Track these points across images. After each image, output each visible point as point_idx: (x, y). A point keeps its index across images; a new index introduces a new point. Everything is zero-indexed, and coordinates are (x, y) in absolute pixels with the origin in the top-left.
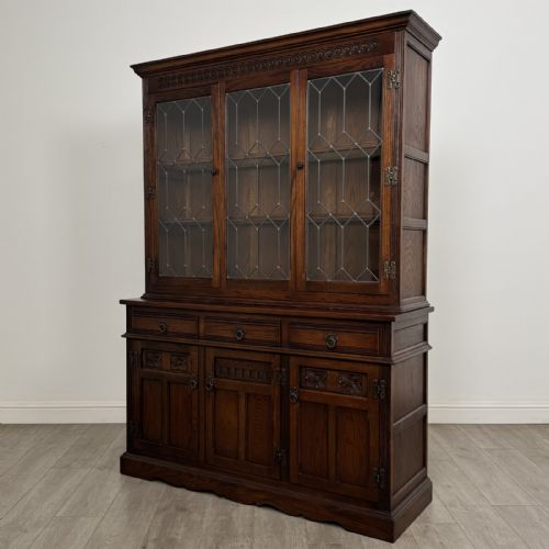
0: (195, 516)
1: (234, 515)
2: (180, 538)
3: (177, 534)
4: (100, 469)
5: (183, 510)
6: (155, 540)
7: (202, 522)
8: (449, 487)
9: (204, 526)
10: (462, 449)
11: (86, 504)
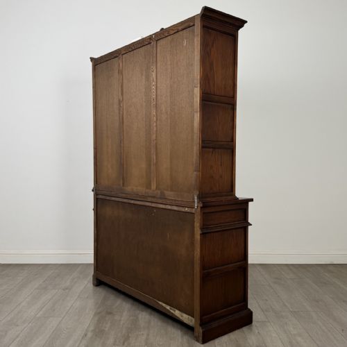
0: (117, 317)
1: (140, 316)
2: (107, 329)
3: (105, 327)
4: (64, 290)
5: (110, 313)
6: (92, 331)
7: (120, 320)
8: (267, 300)
9: (122, 323)
10: (277, 278)
11: (54, 310)
